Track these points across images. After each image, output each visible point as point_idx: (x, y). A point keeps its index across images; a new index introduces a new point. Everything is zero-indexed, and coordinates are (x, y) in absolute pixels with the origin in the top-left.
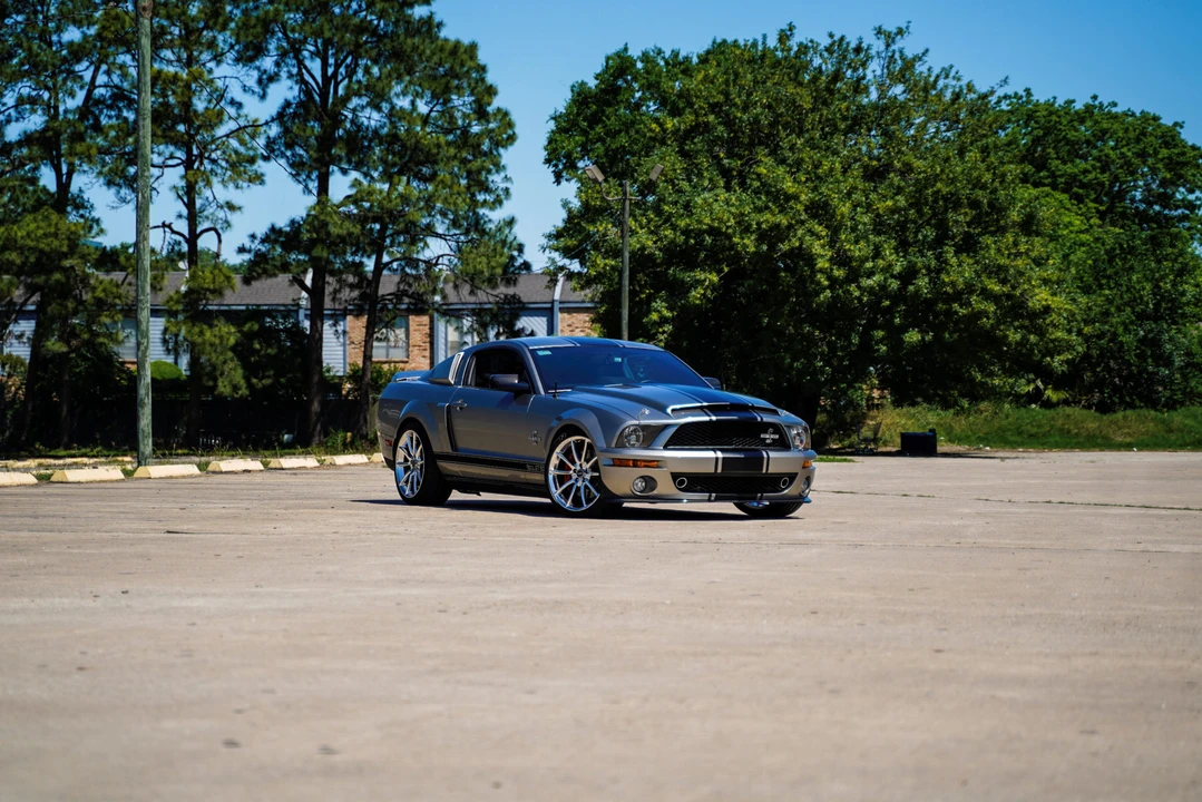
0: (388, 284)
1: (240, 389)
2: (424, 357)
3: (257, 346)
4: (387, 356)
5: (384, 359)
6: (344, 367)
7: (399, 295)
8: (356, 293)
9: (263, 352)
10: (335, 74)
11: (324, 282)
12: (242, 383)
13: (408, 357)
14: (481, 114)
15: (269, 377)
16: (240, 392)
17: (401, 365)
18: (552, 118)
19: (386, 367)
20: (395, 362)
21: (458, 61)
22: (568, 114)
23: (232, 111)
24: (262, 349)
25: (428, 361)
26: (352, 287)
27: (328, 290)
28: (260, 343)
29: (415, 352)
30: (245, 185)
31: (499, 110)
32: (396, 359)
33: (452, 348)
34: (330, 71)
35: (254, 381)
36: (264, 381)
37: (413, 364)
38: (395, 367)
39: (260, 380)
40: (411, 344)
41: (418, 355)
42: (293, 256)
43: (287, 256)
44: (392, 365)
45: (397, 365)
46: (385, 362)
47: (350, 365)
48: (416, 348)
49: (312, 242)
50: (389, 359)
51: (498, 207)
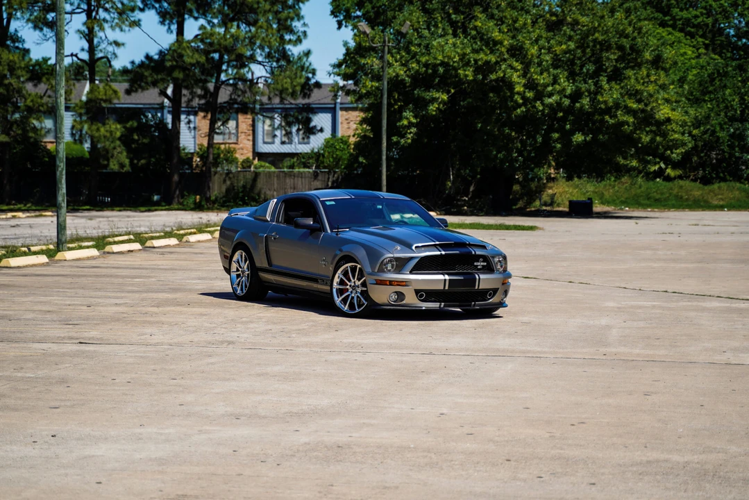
0: (224, 96)
1: (125, 166)
2: (249, 140)
3: (136, 137)
5: (221, 142)
6: (195, 147)
7: (231, 102)
8: (203, 102)
9: (140, 142)
11: (181, 94)
12: (127, 162)
13: (237, 140)
15: (144, 158)
16: (125, 169)
17: (234, 146)
19: (223, 147)
20: (229, 144)
24: (139, 139)
25: (251, 143)
26: (200, 97)
27: (184, 99)
28: (138, 136)
29: (242, 137)
30: (127, 29)
32: (230, 142)
33: (267, 134)
35: (136, 161)
36: (141, 162)
37: (241, 145)
38: (229, 147)
39: (139, 161)
40: (240, 131)
41: (244, 138)
42: (160, 77)
43: (155, 77)
44: (227, 145)
45: (231, 146)
46: (222, 144)
47: (198, 145)
48: (243, 134)
49: (173, 68)
50: (225, 141)
51: (299, 44)
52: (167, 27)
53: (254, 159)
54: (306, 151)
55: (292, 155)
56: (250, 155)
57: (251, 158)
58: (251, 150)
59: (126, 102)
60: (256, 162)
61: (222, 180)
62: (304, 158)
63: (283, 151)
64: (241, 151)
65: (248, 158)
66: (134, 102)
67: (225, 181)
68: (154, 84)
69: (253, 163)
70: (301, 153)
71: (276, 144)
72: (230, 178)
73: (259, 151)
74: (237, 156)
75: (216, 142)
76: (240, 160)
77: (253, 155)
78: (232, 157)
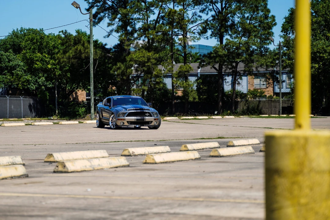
0: (241, 67)
1: (196, 99)
2: (271, 87)
3: (202, 87)
5: (259, 88)
6: (247, 91)
7: (245, 71)
8: (231, 71)
9: (203, 88)
10: (225, 7)
11: (222, 68)
12: (197, 97)
13: (266, 87)
14: (266, 17)
15: (205, 95)
16: (196, 100)
17: (264, 90)
18: (285, 18)
19: (259, 90)
20: (262, 89)
21: (258, 3)
22: (289, 17)
23: (199, 18)
24: (203, 87)
25: (273, 89)
26: (230, 69)
27: (223, 70)
28: (203, 86)
30: (197, 41)
31: (272, 15)
32: (263, 88)
34: (224, 6)
35: (201, 97)
36: (204, 97)
37: (268, 90)
39: (203, 96)
40: (267, 83)
42: (211, 61)
43: (209, 61)
44: (261, 90)
46: (259, 89)
48: (269, 84)
49: (216, 57)
50: (261, 88)
51: (270, 44)
52: (217, 40)
53: (274, 96)
56: (272, 94)
57: (273, 95)
58: (273, 91)
61: (244, 104)
63: (286, 92)
64: (268, 92)
65: (271, 95)
67: (245, 105)
68: (209, 64)
69: (273, 97)
71: (284, 89)
72: (247, 104)
73: (276, 92)
74: (266, 94)
75: (257, 88)
76: (267, 96)
77: (273, 94)
78: (263, 95)
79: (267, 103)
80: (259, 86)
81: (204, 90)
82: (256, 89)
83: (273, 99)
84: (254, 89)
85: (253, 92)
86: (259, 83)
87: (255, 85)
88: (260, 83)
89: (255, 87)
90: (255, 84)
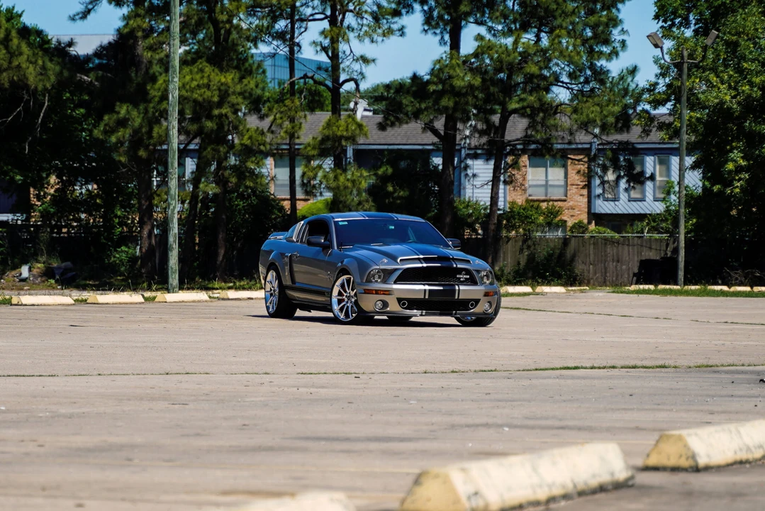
0: (517, 128)
2: (582, 195)
3: (390, 189)
4: (546, 196)
5: (543, 198)
7: (527, 140)
8: (484, 140)
9: (396, 194)
11: (455, 129)
13: (566, 196)
17: (560, 204)
19: (544, 205)
20: (553, 200)
24: (395, 191)
25: (586, 200)
28: (393, 186)
29: (573, 190)
30: (380, 39)
32: (555, 198)
37: (571, 203)
38: (553, 205)
40: (569, 183)
41: (577, 193)
42: (423, 106)
43: (417, 105)
44: (551, 203)
45: (556, 203)
46: (544, 201)
47: (510, 203)
48: (574, 187)
49: (440, 94)
50: (548, 198)
51: (615, 58)
52: (439, 37)
53: (589, 223)
54: (659, 212)
55: (641, 217)
56: (584, 218)
57: (586, 221)
58: (586, 210)
59: (410, 142)
60: (592, 227)
62: (654, 221)
63: (631, 212)
64: (571, 212)
65: (580, 222)
66: (420, 142)
67: (521, 250)
68: (416, 115)
69: (587, 229)
70: (650, 215)
71: (621, 201)
72: (529, 247)
73: (597, 211)
74: (565, 218)
75: (535, 198)
76: (570, 224)
77: (588, 218)
78: (557, 219)
79: (592, 247)
80: (542, 190)
81: (399, 201)
82: (534, 201)
83: (587, 235)
84: (527, 201)
85: (524, 209)
86: (544, 183)
87: (530, 186)
88: (547, 181)
89: (530, 196)
90: (531, 183)
